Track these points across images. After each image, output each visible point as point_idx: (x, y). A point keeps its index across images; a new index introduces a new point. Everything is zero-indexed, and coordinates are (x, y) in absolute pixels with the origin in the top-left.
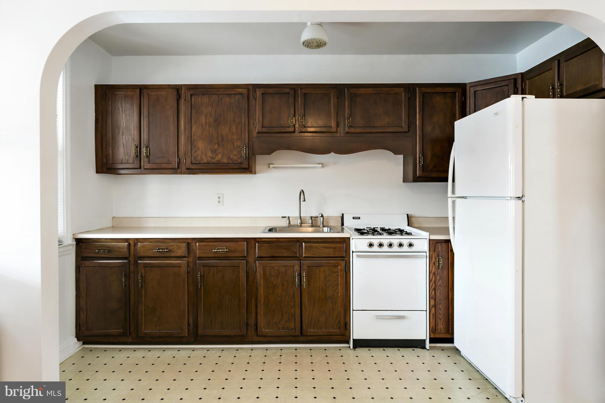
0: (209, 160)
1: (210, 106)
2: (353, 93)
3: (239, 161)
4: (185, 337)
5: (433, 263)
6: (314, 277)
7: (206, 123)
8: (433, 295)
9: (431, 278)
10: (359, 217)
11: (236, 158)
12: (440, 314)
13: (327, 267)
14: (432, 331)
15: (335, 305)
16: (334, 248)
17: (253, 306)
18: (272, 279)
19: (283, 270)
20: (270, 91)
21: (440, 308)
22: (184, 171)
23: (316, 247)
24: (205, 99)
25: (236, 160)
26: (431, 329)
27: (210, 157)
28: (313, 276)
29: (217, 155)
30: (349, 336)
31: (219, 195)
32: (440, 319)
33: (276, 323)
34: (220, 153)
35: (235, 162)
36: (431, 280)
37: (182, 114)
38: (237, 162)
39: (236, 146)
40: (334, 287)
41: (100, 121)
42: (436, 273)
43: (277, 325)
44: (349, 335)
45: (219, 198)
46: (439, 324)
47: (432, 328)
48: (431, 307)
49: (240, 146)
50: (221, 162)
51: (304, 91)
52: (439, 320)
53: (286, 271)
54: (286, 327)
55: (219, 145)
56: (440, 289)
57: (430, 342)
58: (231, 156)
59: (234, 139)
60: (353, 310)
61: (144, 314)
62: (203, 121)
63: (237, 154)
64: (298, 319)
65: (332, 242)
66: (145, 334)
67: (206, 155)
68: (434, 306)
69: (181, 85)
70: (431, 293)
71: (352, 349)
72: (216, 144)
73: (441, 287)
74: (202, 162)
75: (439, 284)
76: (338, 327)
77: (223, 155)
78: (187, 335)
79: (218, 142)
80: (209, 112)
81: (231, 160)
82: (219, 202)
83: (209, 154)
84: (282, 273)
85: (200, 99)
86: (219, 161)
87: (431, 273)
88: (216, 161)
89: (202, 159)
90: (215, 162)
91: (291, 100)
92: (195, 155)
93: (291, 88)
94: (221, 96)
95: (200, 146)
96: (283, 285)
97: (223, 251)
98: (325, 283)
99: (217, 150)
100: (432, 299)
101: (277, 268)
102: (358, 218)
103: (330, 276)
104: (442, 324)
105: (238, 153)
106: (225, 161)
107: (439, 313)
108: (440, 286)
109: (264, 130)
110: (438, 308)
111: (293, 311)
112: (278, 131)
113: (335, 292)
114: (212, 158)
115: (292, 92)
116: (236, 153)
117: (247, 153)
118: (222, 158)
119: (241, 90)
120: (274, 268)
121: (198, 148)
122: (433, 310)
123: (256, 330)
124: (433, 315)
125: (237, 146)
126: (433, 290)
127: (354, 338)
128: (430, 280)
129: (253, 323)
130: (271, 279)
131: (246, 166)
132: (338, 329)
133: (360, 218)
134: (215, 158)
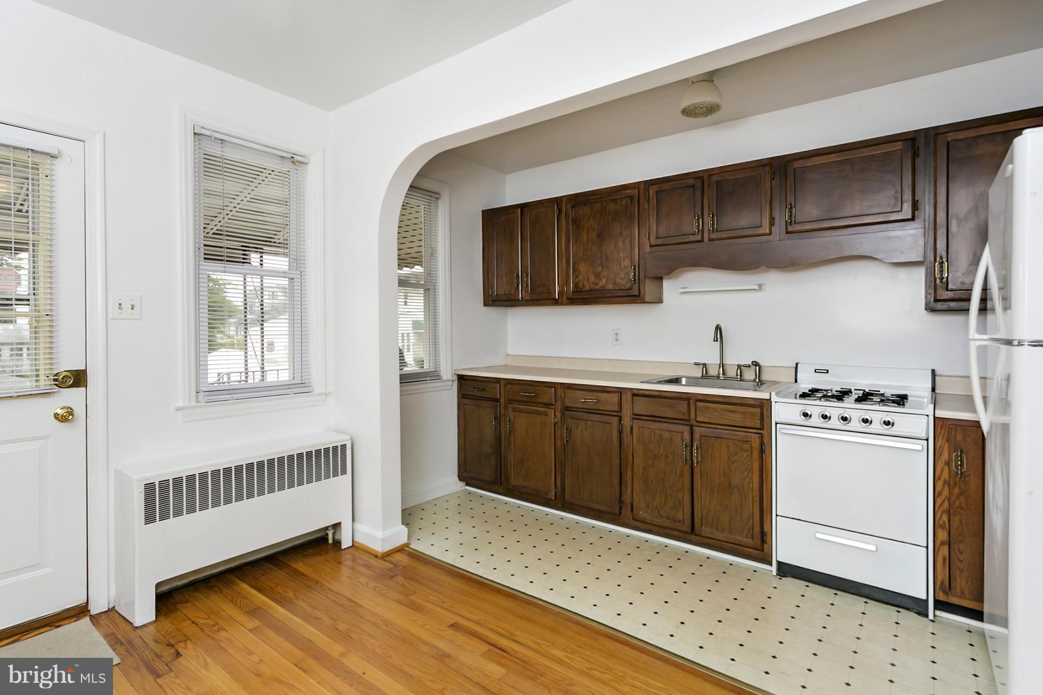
0: (592, 286)
1: (593, 218)
2: (797, 168)
3: (628, 286)
4: (552, 500)
5: (944, 463)
6: (712, 452)
7: (588, 240)
8: (944, 522)
9: (938, 488)
10: (827, 371)
11: (622, 282)
12: (961, 561)
13: (732, 441)
14: (941, 588)
15: (746, 500)
16: (744, 413)
17: (628, 477)
18: (652, 446)
19: (666, 435)
20: (666, 186)
21: (959, 550)
22: (565, 302)
23: (715, 409)
24: (587, 210)
25: (623, 285)
26: (938, 584)
27: (592, 283)
28: (710, 451)
29: (600, 279)
30: (770, 555)
31: (617, 332)
32: (961, 571)
33: (657, 507)
34: (604, 276)
35: (623, 288)
36: (940, 494)
37: (563, 232)
38: (625, 287)
39: (623, 267)
40: (744, 473)
41: (486, 249)
42: (952, 482)
43: (659, 511)
44: (770, 552)
45: (617, 334)
46: (959, 580)
47: (942, 583)
48: (938, 543)
49: (628, 266)
50: (606, 289)
51: (715, 178)
52: (958, 572)
53: (671, 438)
54: (671, 516)
55: (602, 267)
56: (962, 514)
57: (935, 608)
58: (618, 280)
59: (621, 257)
60: (777, 515)
61: (512, 464)
62: (585, 238)
63: (625, 278)
64: (688, 508)
65: (740, 404)
66: (514, 486)
67: (588, 280)
68: (948, 542)
69: (562, 197)
70: (940, 518)
71: (774, 576)
72: (599, 265)
73: (963, 509)
74: (584, 290)
75: (957, 503)
76: (749, 535)
77: (607, 280)
78: (554, 499)
79: (602, 263)
80: (592, 226)
81: (618, 285)
82: (617, 340)
83: (592, 279)
84: (665, 440)
85: (581, 211)
86: (603, 287)
87: (939, 479)
88: (600, 288)
89: (584, 286)
90: (598, 288)
91: (698, 194)
92: (576, 281)
93: (696, 178)
94: (604, 203)
95: (582, 270)
96: (667, 456)
97: (591, 402)
98: (728, 464)
99: (602, 272)
100: (942, 528)
101: (659, 431)
102: (824, 371)
103: (737, 454)
104: (967, 582)
105: (625, 276)
106: (610, 287)
107: (959, 559)
108: (960, 507)
109: (659, 242)
110: (956, 550)
111: (680, 496)
112: (678, 241)
113: (745, 480)
114: (596, 284)
115: (698, 184)
116: (623, 276)
117: (637, 274)
118: (606, 283)
119: (628, 191)
120: (654, 432)
121: (580, 272)
122: (945, 551)
123: (632, 510)
124: (944, 559)
125: (625, 266)
126: (944, 512)
127: (778, 560)
128: (936, 493)
129: (628, 501)
130: (650, 445)
131: (636, 293)
132: (751, 538)
133: (829, 372)
134: (598, 283)
